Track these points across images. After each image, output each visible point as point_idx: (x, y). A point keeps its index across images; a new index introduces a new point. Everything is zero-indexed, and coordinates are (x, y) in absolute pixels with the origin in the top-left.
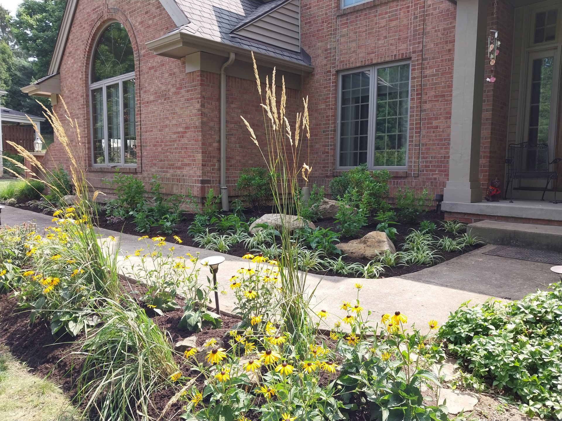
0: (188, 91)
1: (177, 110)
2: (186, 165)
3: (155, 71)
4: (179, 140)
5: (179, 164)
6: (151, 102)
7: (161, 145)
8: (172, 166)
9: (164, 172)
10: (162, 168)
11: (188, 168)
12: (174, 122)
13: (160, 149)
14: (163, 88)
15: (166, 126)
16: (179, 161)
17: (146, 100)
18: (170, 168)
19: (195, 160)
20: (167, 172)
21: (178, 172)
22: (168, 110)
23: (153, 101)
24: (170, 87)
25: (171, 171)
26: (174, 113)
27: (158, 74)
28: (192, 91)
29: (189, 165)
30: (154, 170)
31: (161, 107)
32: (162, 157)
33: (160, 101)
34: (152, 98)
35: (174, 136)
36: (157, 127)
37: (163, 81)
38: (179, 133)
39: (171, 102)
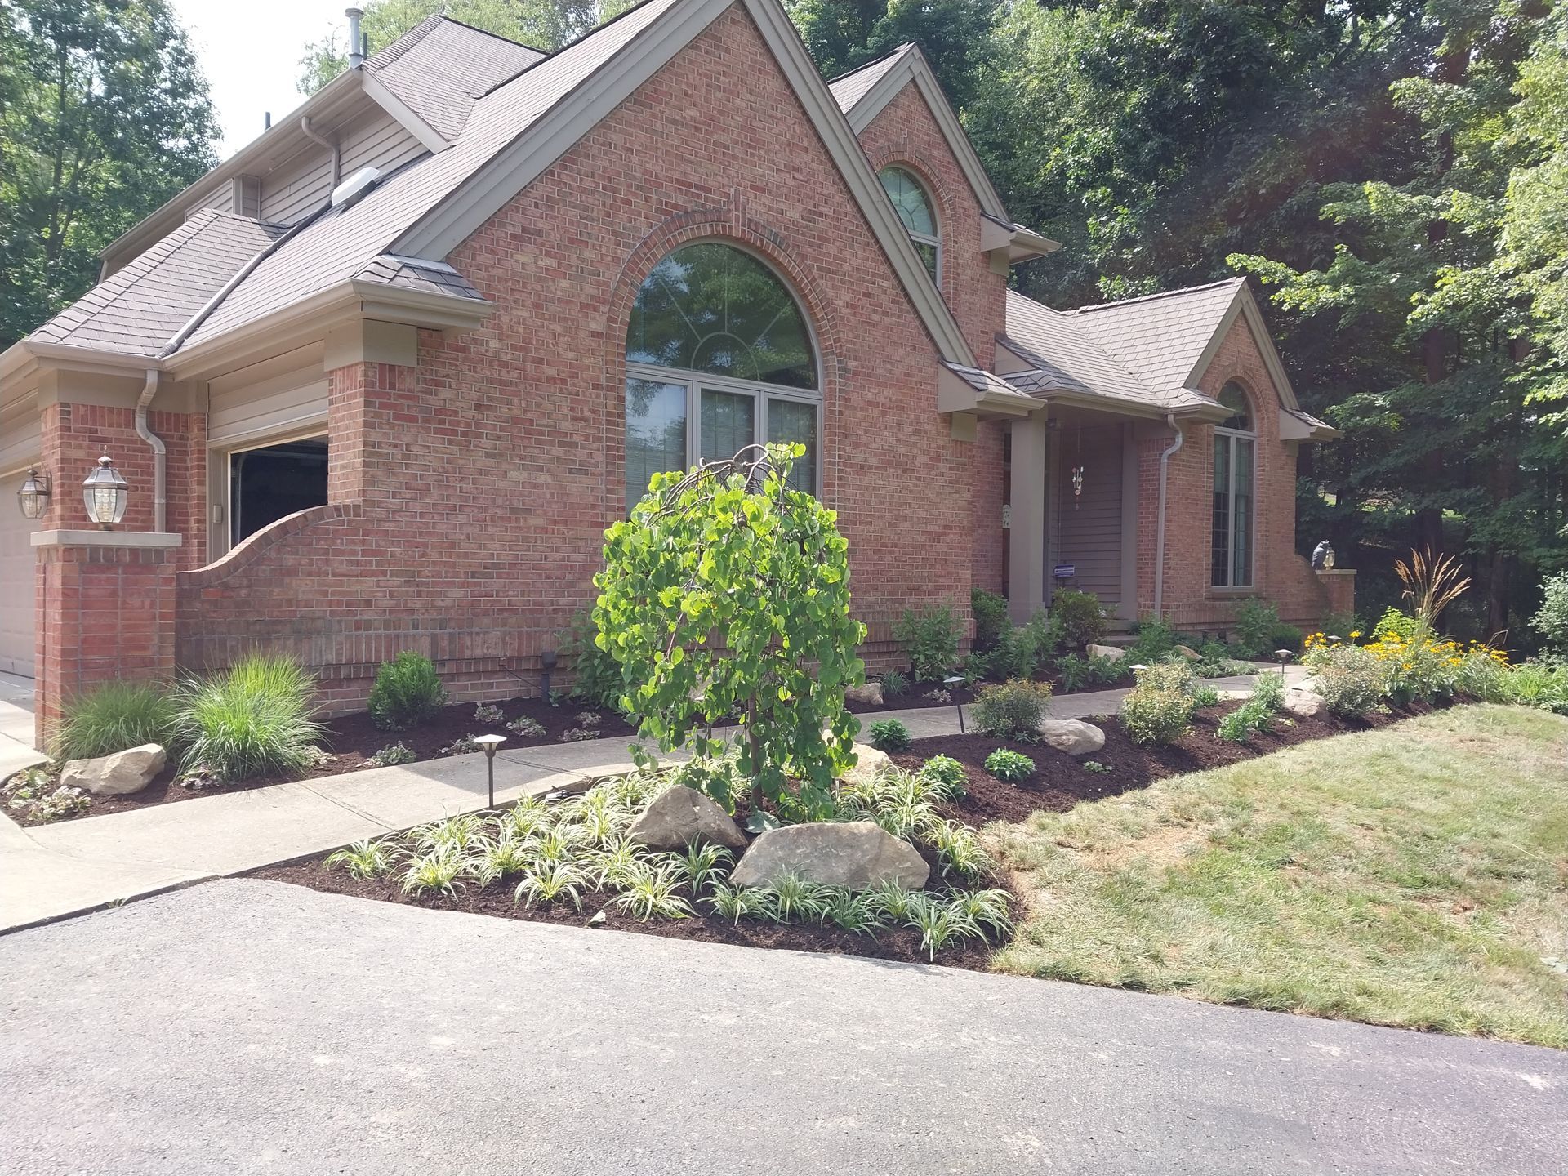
0: (951, 468)
1: (930, 494)
2: (942, 588)
3: (884, 413)
4: (932, 546)
5: (931, 586)
6: (870, 468)
7: (892, 552)
8: (916, 590)
9: (896, 601)
10: (891, 594)
11: (946, 593)
12: (922, 513)
13: (888, 559)
14: (901, 449)
15: (905, 519)
16: (930, 581)
17: (859, 460)
18: (911, 594)
19: (959, 580)
20: (904, 601)
21: (928, 600)
22: (911, 491)
23: (877, 468)
24: (915, 451)
25: (912, 599)
26: (923, 499)
27: (889, 419)
28: (958, 469)
29: (949, 587)
30: (872, 599)
31: (894, 483)
32: (893, 573)
33: (892, 470)
34: (873, 461)
35: (923, 538)
36: (883, 517)
37: (901, 437)
38: (930, 533)
39: (918, 479)
